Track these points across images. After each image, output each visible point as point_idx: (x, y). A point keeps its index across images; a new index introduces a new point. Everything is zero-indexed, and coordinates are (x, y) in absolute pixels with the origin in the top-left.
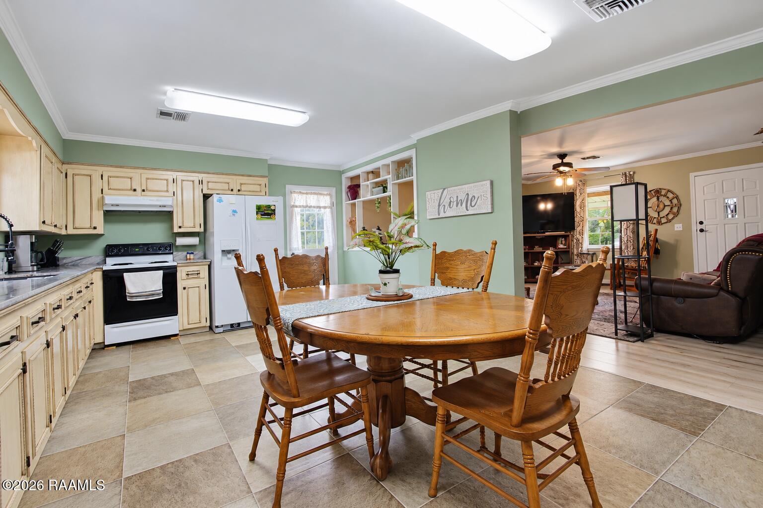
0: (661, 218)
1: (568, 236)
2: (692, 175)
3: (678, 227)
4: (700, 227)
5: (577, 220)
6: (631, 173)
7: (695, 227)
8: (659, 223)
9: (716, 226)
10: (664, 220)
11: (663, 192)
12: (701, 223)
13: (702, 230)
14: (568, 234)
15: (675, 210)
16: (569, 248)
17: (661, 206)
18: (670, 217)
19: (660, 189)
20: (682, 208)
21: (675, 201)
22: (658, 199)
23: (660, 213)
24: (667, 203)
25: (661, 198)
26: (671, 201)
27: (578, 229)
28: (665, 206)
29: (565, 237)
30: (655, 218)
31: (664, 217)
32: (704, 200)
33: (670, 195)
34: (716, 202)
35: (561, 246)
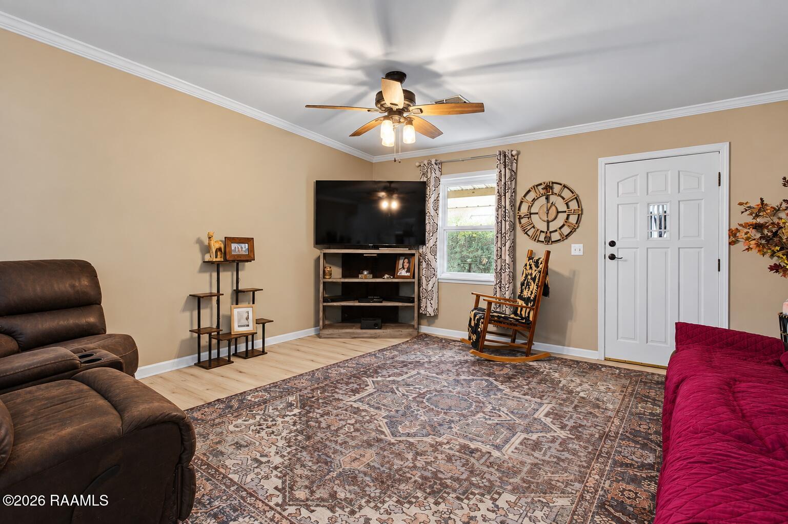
0: (551, 232)
1: (413, 255)
2: (602, 161)
3: (576, 248)
4: (611, 250)
5: (428, 227)
6: (514, 153)
7: (604, 250)
8: (548, 240)
9: (635, 250)
10: (556, 236)
11: (557, 188)
12: (612, 244)
13: (612, 257)
14: (413, 252)
15: (573, 219)
16: (414, 277)
17: (553, 211)
18: (566, 230)
19: (553, 183)
20: (583, 217)
21: (573, 205)
22: (547, 198)
23: (550, 224)
24: (562, 207)
25: (553, 198)
26: (567, 204)
27: (430, 244)
28: (558, 212)
29: (410, 256)
30: (541, 231)
31: (556, 231)
32: (618, 205)
33: (567, 194)
34: (635, 209)
35: (403, 273)
